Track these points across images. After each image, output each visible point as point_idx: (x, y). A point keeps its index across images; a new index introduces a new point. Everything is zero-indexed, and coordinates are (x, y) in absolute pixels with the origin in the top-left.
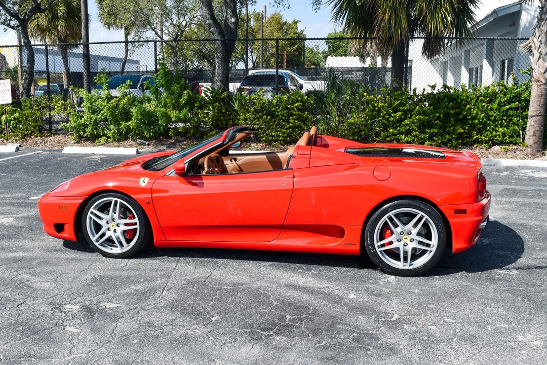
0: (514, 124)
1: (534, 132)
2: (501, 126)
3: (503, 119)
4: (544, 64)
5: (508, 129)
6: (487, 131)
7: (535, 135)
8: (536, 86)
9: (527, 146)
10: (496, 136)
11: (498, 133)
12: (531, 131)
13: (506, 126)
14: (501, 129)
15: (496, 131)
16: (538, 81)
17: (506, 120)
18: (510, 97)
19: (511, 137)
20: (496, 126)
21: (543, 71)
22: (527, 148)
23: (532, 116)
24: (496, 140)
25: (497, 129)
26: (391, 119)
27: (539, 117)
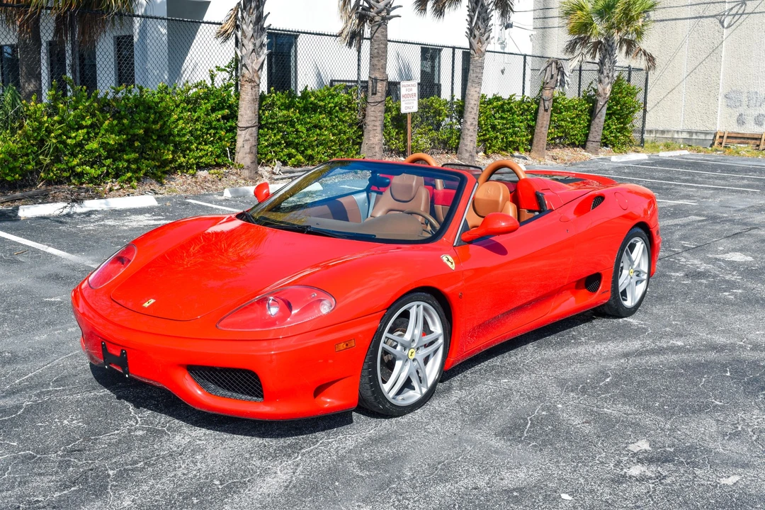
0: (220, 138)
1: (251, 148)
2: (206, 144)
3: (207, 134)
4: (257, 59)
5: (213, 146)
6: (190, 151)
7: (252, 153)
8: (250, 88)
9: (243, 168)
10: (201, 157)
11: (203, 153)
12: (245, 147)
13: (212, 142)
14: (206, 147)
15: (201, 150)
16: (251, 81)
17: (210, 134)
18: (215, 103)
19: (218, 157)
20: (200, 144)
21: (257, 69)
22: (243, 171)
23: (247, 128)
24: (202, 163)
25: (202, 147)
26: (69, 141)
27: (254, 129)
